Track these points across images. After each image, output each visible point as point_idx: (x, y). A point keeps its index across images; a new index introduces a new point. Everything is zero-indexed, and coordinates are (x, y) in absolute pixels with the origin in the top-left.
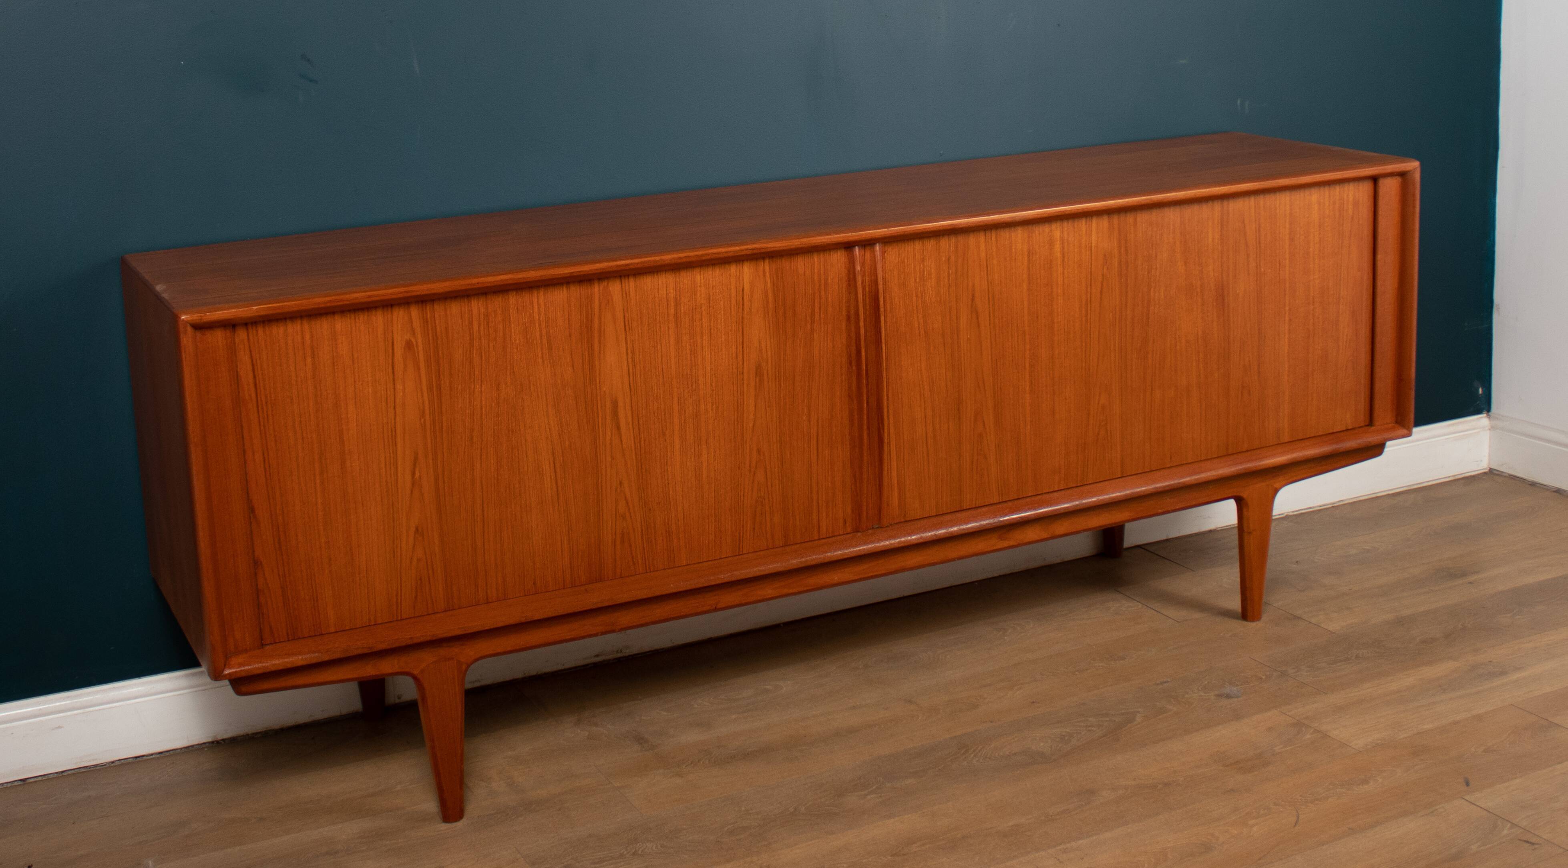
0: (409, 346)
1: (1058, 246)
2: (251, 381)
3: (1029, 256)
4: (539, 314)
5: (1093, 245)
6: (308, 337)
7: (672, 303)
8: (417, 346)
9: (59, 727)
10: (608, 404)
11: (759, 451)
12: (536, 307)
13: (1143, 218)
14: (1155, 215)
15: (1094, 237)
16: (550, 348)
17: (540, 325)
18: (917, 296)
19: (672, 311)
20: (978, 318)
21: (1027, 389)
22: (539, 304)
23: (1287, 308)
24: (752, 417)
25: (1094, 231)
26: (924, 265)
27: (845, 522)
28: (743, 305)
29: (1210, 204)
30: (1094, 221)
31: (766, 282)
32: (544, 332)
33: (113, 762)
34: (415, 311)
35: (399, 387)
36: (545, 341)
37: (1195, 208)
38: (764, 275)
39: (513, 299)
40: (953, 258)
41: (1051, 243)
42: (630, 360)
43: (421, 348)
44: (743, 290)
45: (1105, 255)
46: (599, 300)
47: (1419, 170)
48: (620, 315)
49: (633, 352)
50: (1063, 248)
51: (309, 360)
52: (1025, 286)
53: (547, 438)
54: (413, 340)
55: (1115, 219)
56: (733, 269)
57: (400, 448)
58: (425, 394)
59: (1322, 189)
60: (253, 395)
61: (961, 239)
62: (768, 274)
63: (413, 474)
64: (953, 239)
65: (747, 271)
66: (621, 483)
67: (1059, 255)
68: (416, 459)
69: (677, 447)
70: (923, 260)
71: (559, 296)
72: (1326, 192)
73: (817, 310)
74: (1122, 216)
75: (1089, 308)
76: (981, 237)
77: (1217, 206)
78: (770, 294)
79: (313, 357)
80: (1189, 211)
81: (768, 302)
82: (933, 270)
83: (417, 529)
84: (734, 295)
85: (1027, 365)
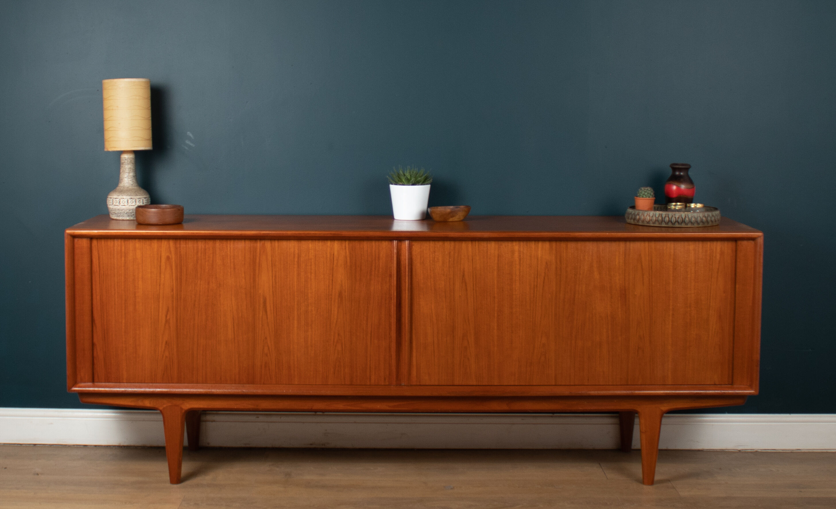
0: (168, 258)
1: (516, 254)
2: (98, 264)
3: (498, 257)
4: (230, 252)
5: (539, 256)
6: (123, 248)
7: (296, 256)
8: (172, 259)
9: (52, 424)
10: (262, 300)
11: (339, 335)
12: (229, 249)
13: (572, 245)
14: (580, 245)
15: (540, 252)
16: (235, 269)
17: (230, 257)
18: (430, 270)
19: (296, 259)
20: (466, 286)
21: (496, 327)
22: (230, 248)
23: (671, 307)
24: (336, 317)
25: (540, 249)
26: (435, 254)
27: (385, 379)
28: (333, 261)
29: (617, 243)
30: (540, 244)
31: (346, 253)
32: (232, 261)
33: (74, 445)
34: (171, 242)
35: (162, 276)
36: (232, 265)
37: (607, 244)
38: (345, 249)
39: (218, 243)
40: (452, 253)
41: (513, 252)
42: (274, 280)
43: (173, 260)
44: (334, 255)
45: (547, 263)
46: (260, 249)
47: (762, 238)
48: (270, 258)
49: (275, 276)
50: (520, 256)
51: (123, 259)
52: (495, 273)
53: (231, 311)
54: (170, 256)
55: (554, 244)
56: (329, 243)
57: (161, 305)
58: (174, 281)
59: (697, 243)
60: (98, 270)
61: (457, 244)
62: (347, 248)
63: (166, 317)
64: (452, 243)
65: (336, 245)
66: (266, 338)
67: (517, 259)
68: (168, 311)
69: (296, 326)
70: (435, 252)
71: (241, 245)
72: (700, 245)
73: (373, 269)
74: (558, 243)
75: (536, 290)
76: (470, 244)
77: (622, 244)
78: (348, 259)
79: (125, 257)
80: (602, 245)
81: (347, 262)
82: (440, 258)
83: (166, 342)
84: (329, 256)
85: (496, 315)
